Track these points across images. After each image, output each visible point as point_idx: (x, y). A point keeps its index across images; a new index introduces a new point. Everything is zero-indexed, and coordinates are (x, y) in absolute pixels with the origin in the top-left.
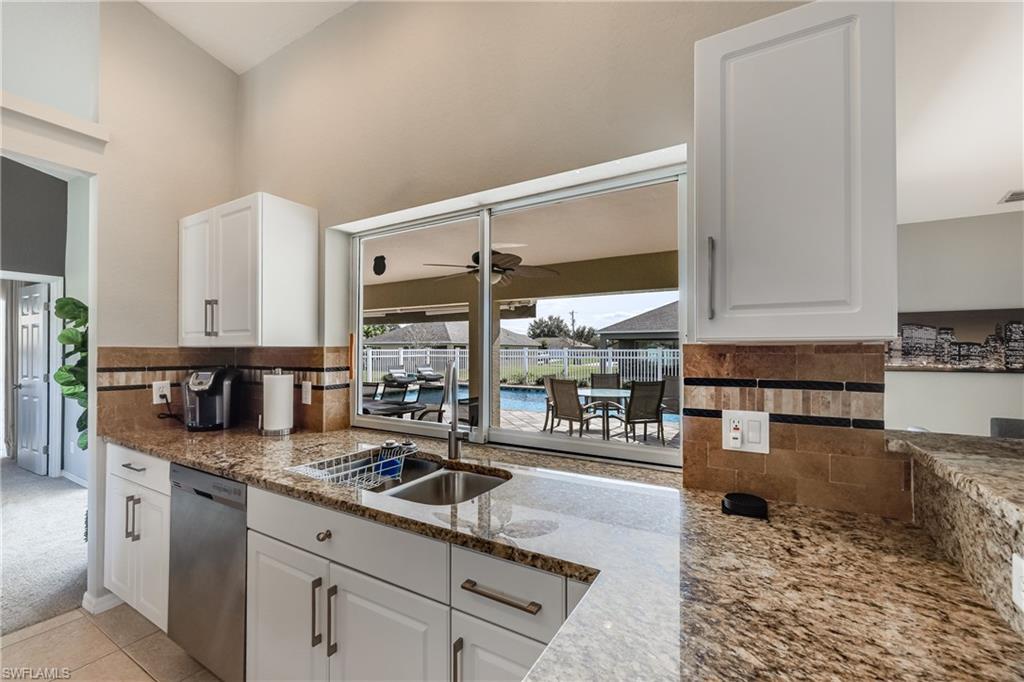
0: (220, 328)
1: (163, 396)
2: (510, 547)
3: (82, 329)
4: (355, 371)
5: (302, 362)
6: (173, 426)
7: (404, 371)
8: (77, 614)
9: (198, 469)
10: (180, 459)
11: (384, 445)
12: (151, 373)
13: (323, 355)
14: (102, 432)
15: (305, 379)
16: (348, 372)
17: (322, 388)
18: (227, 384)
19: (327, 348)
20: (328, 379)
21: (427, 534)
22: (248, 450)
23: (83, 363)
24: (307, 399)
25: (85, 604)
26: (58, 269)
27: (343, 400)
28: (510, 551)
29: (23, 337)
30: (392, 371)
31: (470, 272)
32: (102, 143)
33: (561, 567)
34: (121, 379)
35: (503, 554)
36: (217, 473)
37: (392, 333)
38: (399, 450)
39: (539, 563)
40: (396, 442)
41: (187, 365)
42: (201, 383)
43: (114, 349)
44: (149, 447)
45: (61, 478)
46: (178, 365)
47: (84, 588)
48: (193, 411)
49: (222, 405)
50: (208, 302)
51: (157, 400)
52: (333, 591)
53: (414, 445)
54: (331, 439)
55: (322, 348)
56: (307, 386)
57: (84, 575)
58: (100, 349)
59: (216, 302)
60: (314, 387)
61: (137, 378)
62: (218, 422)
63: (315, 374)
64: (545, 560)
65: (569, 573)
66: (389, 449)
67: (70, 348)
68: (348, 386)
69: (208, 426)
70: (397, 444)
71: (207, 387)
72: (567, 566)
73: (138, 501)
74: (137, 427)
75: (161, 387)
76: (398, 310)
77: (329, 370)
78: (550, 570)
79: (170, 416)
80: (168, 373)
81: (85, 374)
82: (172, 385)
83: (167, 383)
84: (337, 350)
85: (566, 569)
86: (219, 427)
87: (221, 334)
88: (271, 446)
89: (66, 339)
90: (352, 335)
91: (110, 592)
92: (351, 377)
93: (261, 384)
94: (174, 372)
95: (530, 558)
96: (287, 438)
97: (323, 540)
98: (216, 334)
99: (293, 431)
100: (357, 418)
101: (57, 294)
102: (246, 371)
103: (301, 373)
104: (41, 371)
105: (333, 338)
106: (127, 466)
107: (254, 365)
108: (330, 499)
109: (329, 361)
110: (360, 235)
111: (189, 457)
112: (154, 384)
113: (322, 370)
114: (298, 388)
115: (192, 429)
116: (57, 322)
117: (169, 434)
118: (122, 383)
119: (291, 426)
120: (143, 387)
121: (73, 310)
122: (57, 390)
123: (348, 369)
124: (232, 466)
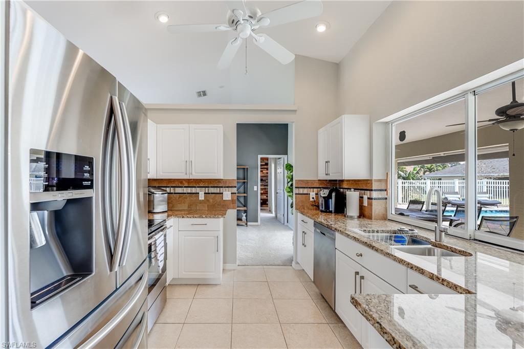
0: (330, 172)
1: (313, 198)
2: (432, 273)
3: (291, 174)
4: (389, 191)
5: (362, 186)
6: (316, 209)
7: (459, 196)
8: (290, 267)
9: (321, 224)
10: (316, 220)
11: (399, 229)
12: (309, 189)
13: (372, 183)
14: (296, 209)
15: (364, 194)
16: (386, 192)
17: (372, 199)
18: (334, 194)
19: (374, 180)
20: (375, 195)
21: (396, 261)
22: (338, 221)
23: (292, 185)
24: (365, 203)
25: (293, 265)
26: (286, 153)
27: (383, 206)
28: (432, 275)
29: (278, 178)
30: (447, 196)
31: (493, 124)
32: (295, 111)
33: (456, 288)
34: (301, 191)
35: (428, 276)
36: (326, 226)
37: (452, 168)
38: (406, 232)
39: (445, 283)
40: (406, 228)
41: (320, 186)
42: (324, 194)
43: (299, 180)
44: (308, 215)
45: (287, 226)
46: (318, 186)
47: (292, 260)
48: (322, 204)
49: (332, 202)
50: (326, 162)
51: (311, 200)
52: (362, 278)
53: (416, 231)
54: (375, 223)
55: (371, 180)
56: (365, 197)
57: (292, 257)
58: (296, 180)
59: (329, 162)
60: (368, 198)
61: (305, 191)
62: (331, 210)
63: (368, 192)
64: (448, 282)
65: (460, 291)
66: (401, 231)
67: (289, 180)
68: (386, 199)
69: (327, 210)
70: (406, 229)
71: (326, 195)
72: (459, 288)
73: (305, 234)
74: (306, 208)
75: (313, 194)
76: (442, 154)
77: (375, 190)
78: (450, 288)
79: (315, 206)
80: (315, 189)
81: (292, 189)
82: (316, 194)
83: (314, 193)
84: (380, 181)
85: (458, 289)
86: (331, 212)
87: (331, 174)
88: (349, 221)
89: (288, 177)
90: (387, 173)
91: (299, 264)
92: (387, 194)
93: (346, 195)
94: (316, 189)
95: (441, 280)
96: (356, 220)
97: (358, 256)
98: (329, 174)
99: (359, 217)
100: (391, 215)
101: (286, 163)
102: (342, 190)
103: (363, 191)
104: (282, 188)
105: (377, 175)
106: (303, 221)
107: (344, 187)
108: (361, 241)
109: (375, 186)
110: (392, 122)
111: (319, 220)
112: (311, 193)
113: (372, 190)
114: (361, 198)
115: (322, 211)
116: (286, 171)
117: (315, 212)
118: (302, 192)
119: (358, 215)
120: (307, 194)
121: (289, 167)
122: (286, 194)
123: (386, 190)
124: (331, 224)
